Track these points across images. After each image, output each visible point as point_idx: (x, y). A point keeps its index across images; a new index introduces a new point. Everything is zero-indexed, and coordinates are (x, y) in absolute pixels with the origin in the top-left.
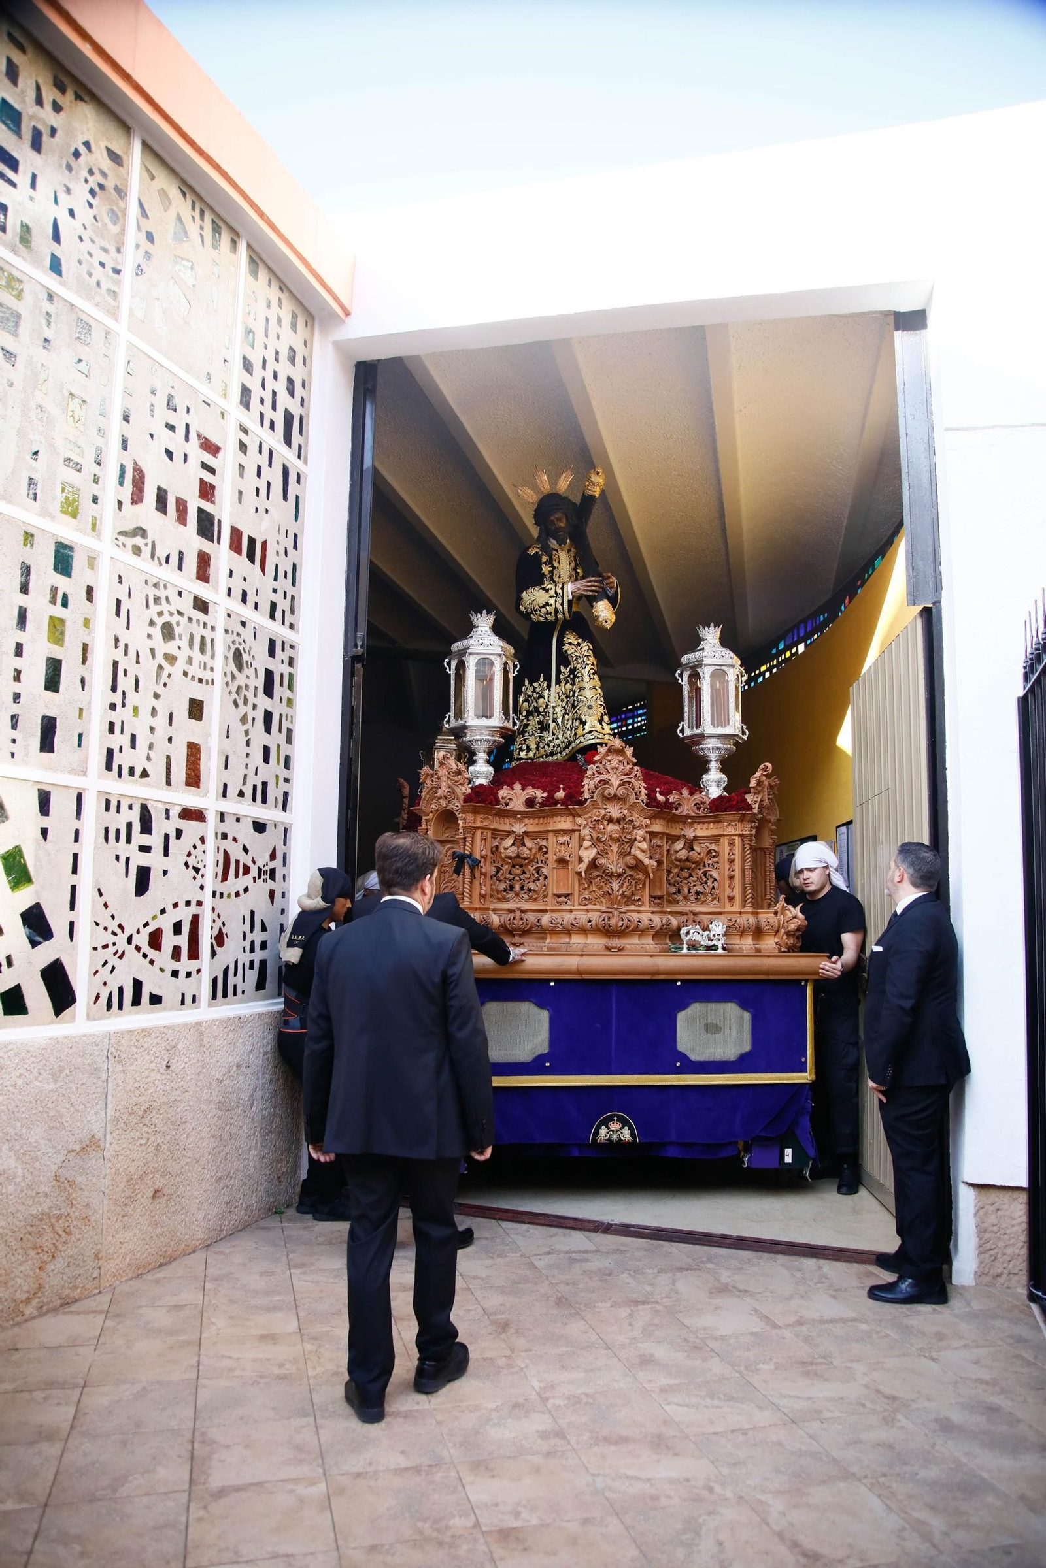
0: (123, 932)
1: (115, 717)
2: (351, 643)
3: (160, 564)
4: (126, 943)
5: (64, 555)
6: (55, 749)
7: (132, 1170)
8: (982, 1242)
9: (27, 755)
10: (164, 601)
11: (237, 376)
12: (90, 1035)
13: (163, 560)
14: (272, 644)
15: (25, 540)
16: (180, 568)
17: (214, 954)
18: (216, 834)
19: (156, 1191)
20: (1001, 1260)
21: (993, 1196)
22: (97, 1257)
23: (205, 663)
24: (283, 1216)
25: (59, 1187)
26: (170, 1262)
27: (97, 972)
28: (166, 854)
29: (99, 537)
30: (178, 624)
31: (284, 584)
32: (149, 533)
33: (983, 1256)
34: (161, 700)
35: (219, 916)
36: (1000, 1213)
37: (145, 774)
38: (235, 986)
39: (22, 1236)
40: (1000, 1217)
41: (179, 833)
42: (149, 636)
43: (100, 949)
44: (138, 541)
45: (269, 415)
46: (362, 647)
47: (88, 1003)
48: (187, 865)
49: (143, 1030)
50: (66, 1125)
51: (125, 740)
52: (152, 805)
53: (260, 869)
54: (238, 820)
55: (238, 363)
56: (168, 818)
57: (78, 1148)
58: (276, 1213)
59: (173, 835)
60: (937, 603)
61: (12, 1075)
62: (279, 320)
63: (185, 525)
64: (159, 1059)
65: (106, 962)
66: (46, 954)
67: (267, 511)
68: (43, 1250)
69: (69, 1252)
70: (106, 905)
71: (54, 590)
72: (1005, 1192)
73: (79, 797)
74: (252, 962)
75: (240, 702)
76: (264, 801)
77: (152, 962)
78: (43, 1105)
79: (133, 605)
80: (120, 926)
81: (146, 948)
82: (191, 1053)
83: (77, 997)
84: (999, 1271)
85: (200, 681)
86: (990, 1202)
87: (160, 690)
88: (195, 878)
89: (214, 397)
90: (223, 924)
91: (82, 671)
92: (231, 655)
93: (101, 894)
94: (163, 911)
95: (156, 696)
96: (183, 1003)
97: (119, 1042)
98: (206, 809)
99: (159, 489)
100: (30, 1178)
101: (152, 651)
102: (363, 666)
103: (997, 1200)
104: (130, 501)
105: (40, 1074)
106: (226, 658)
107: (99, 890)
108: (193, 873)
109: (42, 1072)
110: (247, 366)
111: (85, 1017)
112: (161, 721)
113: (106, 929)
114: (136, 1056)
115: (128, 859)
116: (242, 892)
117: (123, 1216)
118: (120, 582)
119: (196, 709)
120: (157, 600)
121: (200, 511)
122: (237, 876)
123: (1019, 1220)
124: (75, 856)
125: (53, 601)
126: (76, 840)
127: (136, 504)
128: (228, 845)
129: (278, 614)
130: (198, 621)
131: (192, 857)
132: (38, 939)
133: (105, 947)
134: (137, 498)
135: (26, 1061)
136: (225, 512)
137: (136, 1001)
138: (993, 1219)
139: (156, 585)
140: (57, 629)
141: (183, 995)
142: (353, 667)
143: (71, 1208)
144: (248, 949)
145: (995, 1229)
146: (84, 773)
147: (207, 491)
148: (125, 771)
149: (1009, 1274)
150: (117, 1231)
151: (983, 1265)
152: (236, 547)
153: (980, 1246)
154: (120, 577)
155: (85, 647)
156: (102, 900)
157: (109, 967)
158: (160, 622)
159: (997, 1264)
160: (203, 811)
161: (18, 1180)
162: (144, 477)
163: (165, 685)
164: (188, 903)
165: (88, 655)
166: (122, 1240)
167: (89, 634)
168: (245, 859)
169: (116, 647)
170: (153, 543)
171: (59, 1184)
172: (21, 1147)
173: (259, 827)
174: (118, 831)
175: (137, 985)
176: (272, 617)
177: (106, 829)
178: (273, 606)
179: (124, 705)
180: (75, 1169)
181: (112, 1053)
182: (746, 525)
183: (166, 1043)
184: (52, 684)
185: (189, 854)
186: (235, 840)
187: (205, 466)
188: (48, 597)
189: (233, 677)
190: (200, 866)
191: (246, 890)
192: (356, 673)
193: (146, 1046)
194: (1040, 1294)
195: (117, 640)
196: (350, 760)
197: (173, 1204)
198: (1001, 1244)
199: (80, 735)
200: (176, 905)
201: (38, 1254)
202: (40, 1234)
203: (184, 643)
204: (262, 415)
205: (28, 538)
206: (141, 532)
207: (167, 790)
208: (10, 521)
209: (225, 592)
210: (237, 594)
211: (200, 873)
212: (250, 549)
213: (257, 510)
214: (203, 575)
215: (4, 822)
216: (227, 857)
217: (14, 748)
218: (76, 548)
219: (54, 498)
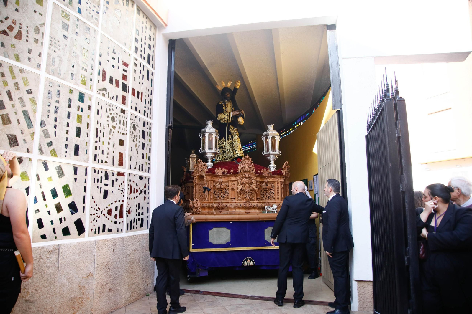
0: (100, 210)
1: (97, 145)
2: (168, 123)
3: (111, 99)
4: (101, 213)
5: (82, 96)
6: (79, 154)
7: (102, 283)
8: (360, 298)
9: (70, 156)
10: (112, 110)
11: (134, 44)
12: (90, 241)
13: (112, 98)
14: (144, 123)
15: (70, 92)
16: (117, 100)
17: (127, 216)
18: (128, 180)
19: (110, 289)
20: (365, 303)
21: (363, 284)
22: (91, 310)
23: (124, 129)
24: (149, 296)
25: (80, 288)
26: (114, 311)
27: (92, 222)
28: (113, 186)
29: (92, 91)
30: (116, 117)
31: (148, 105)
32: (107, 90)
33: (360, 302)
34: (111, 140)
35: (129, 205)
36: (365, 289)
37: (106, 162)
38: (134, 226)
39: (68, 304)
40: (365, 290)
41: (117, 180)
42: (107, 121)
43: (92, 215)
44: (104, 92)
45: (143, 55)
46: (171, 124)
47: (89, 232)
48: (119, 189)
49: (106, 240)
50: (82, 269)
51: (100, 152)
52: (108, 171)
53: (141, 191)
54: (134, 176)
55: (134, 40)
56: (113, 175)
57: (86, 276)
58: (147, 295)
59: (115, 180)
60: (341, 109)
61: (65, 254)
62: (146, 27)
63: (118, 87)
64: (111, 249)
65: (94, 219)
66: (76, 217)
67: (143, 83)
68: (75, 308)
69: (83, 309)
70: (94, 202)
71: (79, 107)
72: (366, 283)
73: (86, 169)
74: (139, 219)
75: (135, 140)
76: (142, 170)
77: (108, 219)
78: (75, 263)
79: (103, 111)
80: (99, 208)
81: (107, 215)
82: (120, 247)
83: (86, 229)
84: (365, 306)
85: (123, 134)
86: (362, 285)
87: (111, 137)
88: (121, 193)
89: (127, 50)
90: (130, 207)
91: (87, 131)
93: (93, 198)
94: (112, 204)
95: (110, 138)
96: (118, 231)
97: (99, 243)
99: (110, 77)
100: (71, 286)
101: (108, 125)
102: (172, 130)
103: (364, 285)
104: (101, 80)
105: (74, 253)
106: (131, 127)
107: (92, 197)
108: (121, 192)
109: (75, 253)
110: (137, 41)
111: (88, 236)
112: (111, 146)
113: (94, 209)
114: (104, 248)
115: (101, 188)
116: (136, 198)
117: (100, 297)
118: (99, 104)
119: (122, 143)
120: (110, 110)
121: (123, 83)
122: (134, 193)
123: (370, 291)
124: (85, 187)
125: (78, 110)
126: (85, 182)
127: (104, 81)
128: (131, 183)
129: (146, 114)
130: (122, 116)
131: (121, 187)
132: (74, 212)
133: (94, 214)
134: (104, 79)
135: (70, 249)
136: (130, 84)
137: (104, 231)
138: (363, 291)
139: (109, 105)
140: (80, 119)
141: (118, 229)
142: (169, 130)
143: (84, 295)
144: (138, 215)
145: (363, 294)
146: (88, 162)
147: (125, 77)
148: (100, 161)
149: (368, 307)
150: (98, 302)
151: (360, 305)
152: (133, 94)
153: (359, 299)
154: (99, 103)
155: (88, 124)
156: (93, 200)
157: (95, 220)
158: (111, 116)
159: (364, 304)
160: (124, 173)
161: (67, 286)
162: (106, 73)
163: (112, 135)
164: (119, 201)
165: (89, 126)
166: (99, 305)
167: (89, 120)
168: (137, 188)
169: (98, 124)
170: (109, 93)
171: (80, 287)
172: (68, 276)
173: (141, 178)
174: (98, 179)
175: (104, 226)
176: (144, 115)
177: (95, 179)
178: (145, 112)
179: (100, 141)
180: (85, 283)
181: (96, 247)
182: (285, 87)
183: (113, 244)
184: (78, 135)
185: (120, 186)
186: (133, 182)
187: (124, 70)
188: (77, 109)
189: (133, 133)
190: (123, 190)
191: (137, 197)
192: (169, 132)
193: (107, 244)
194: (377, 313)
195: (98, 122)
196: (168, 158)
197: (115, 293)
198: (365, 298)
199: (87, 150)
200: (116, 202)
201: (73, 309)
202: (74, 303)
203: (118, 123)
204: (141, 55)
205: (71, 91)
206: (105, 89)
207: (113, 167)
208: (65, 86)
209: (130, 107)
210: (134, 108)
211: (123, 192)
212: (138, 95)
213: (140, 83)
214: (124, 102)
215: (63, 176)
216: (131, 186)
217: (66, 154)
218: (85, 94)
219: (79, 79)
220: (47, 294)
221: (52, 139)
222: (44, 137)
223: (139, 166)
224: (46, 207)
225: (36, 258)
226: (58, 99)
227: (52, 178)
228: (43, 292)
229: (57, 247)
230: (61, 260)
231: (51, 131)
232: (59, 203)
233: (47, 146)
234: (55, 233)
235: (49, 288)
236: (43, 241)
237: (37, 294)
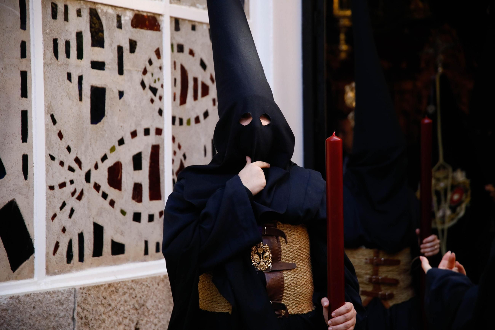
0: (80, 167)
4: (84, 181)
12: (54, 292)
18: (172, 46)
27: (55, 216)
28: (121, 72)
35: (179, 147)
43: (57, 188)
47: (47, 254)
48: (143, 84)
49: (110, 285)
52: (102, 10)
54: (194, 28)
56: (120, 26)
59: (126, 47)
64: (127, 320)
65: (64, 204)
70: (60, 135)
77: (112, 203)
80: (77, 161)
81: (105, 187)
82: (160, 313)
83: (36, 246)
88: (152, 101)
90: (184, 156)
93: (54, 122)
94: (121, 142)
96: (146, 252)
97: (85, 299)
98: (160, 15)
107: (52, 116)
108: (150, 94)
111: (44, 271)
113: (62, 164)
114: (104, 316)
115: (80, 78)
116: (201, 118)
122: (196, 98)
124: (24, 75)
126: (24, 55)
131: (149, 75)
133: (62, 185)
137: (98, 251)
141: (146, 242)
156: (55, 129)
157: (67, 209)
160: (157, 17)
164: (147, 132)
174: (68, 44)
175: (98, 230)
177: (55, 41)
181: (78, 313)
183: (134, 301)
185: (145, 72)
186: (191, 53)
190: (157, 85)
191: (206, 114)
193: (113, 305)
200: (134, 134)
211: (158, 95)
216: (184, 73)
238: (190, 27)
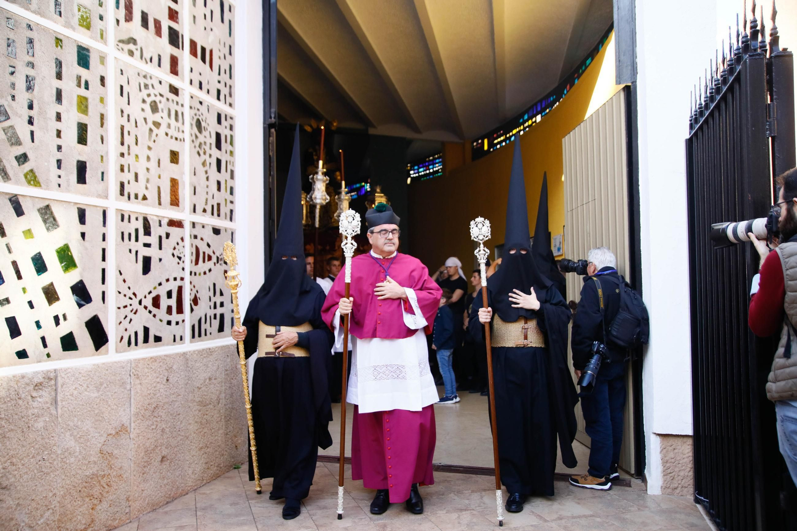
0: (136, 297)
1: (123, 161)
2: (268, 116)
3: (147, 63)
4: (138, 304)
5: (83, 54)
6: (87, 182)
7: (148, 444)
8: (665, 468)
9: (69, 186)
10: (150, 87)
12: (119, 362)
13: (149, 60)
14: (219, 116)
15: (56, 43)
16: (159, 66)
17: (192, 310)
18: (191, 236)
19: (163, 457)
20: (677, 479)
21: (671, 441)
22: (128, 500)
23: (179, 128)
24: (239, 469)
25: (103, 457)
26: (173, 501)
27: (121, 322)
28: (160, 248)
29: (105, 43)
30: (160, 102)
31: (225, 77)
32: (138, 42)
33: (666, 477)
34: (152, 151)
35: (194, 287)
36: (676, 451)
37: (145, 198)
38: (206, 330)
39: (80, 489)
40: (676, 453)
41: (168, 235)
42: (143, 110)
43: (122, 308)
44: (131, 46)
46: (275, 118)
47: (116, 342)
48: (173, 255)
49: (151, 358)
50: (106, 418)
51: (131, 177)
52: (150, 218)
53: (218, 258)
54: (203, 227)
56: (160, 225)
57: (113, 432)
58: (235, 468)
59: (164, 236)
60: (634, 83)
61: (70, 388)
63: (161, 37)
64: (162, 376)
65: (126, 316)
66: (89, 311)
67: (212, 30)
68: (94, 498)
69: (111, 498)
70: (124, 281)
71: (79, 78)
72: (679, 439)
73: (104, 213)
74: (215, 315)
75: (202, 153)
76: (219, 215)
77: (154, 316)
78: (91, 406)
79: (131, 89)
80: (134, 294)
81: (150, 307)
82: (181, 372)
83: (109, 338)
84: (676, 485)
85: (176, 139)
86: (669, 444)
87: (151, 144)
88: (178, 263)
90: (197, 292)
91: (100, 131)
92: (194, 123)
93: (121, 274)
94: (160, 284)
95: (150, 148)
96: (174, 341)
97: (137, 365)
98: (183, 220)
99: (143, 12)
100: (84, 452)
101: (145, 119)
102: (275, 130)
103: (674, 443)
104: (124, 20)
105: (88, 387)
106: (192, 125)
107: (120, 271)
108: (178, 260)
109: (89, 386)
111: (114, 351)
112: (153, 164)
113: (125, 296)
114: (148, 374)
115: (137, 252)
116: (207, 272)
117: (143, 474)
118: (122, 74)
119: (174, 157)
120: (146, 86)
121: (170, 28)
122: (204, 262)
123: (687, 455)
124: (104, 250)
125: (79, 85)
126: (104, 240)
127: (128, 21)
128: (198, 242)
129: (222, 97)
130: (173, 101)
131: (177, 250)
132: (83, 303)
133: (125, 307)
134: (129, 18)
135: (79, 379)
136: (186, 30)
137: (146, 340)
138: (671, 455)
139: (145, 77)
140: (83, 105)
141: (174, 336)
142: (270, 131)
143: (111, 470)
144: (212, 307)
145: (673, 460)
146: (106, 197)
147: (173, 15)
148: (132, 197)
149: (682, 487)
150: (140, 483)
151: (666, 482)
152: (193, 52)
153: (664, 471)
154: (122, 71)
155: (102, 117)
156: (122, 278)
157: (128, 319)
158: (149, 100)
159: (675, 481)
160: (182, 221)
161: (77, 454)
162: (132, 4)
163: (154, 141)
164: (175, 279)
165: (105, 121)
166: (143, 489)
167: (104, 107)
168: (209, 251)
169: (122, 116)
170: (141, 49)
171: (103, 455)
172: (78, 433)
173: (216, 231)
174: (130, 234)
175: (146, 330)
176: (218, 99)
177: (123, 233)
178: (219, 92)
179: (129, 154)
180: (113, 445)
181: (133, 373)
183: (166, 366)
184: (82, 139)
185: (175, 249)
186: (202, 239)
188: (75, 82)
189: (197, 137)
190: (182, 256)
191: (210, 270)
192: (271, 135)
193: (153, 368)
194: (703, 498)
195: (122, 111)
196: (270, 189)
197: (173, 465)
198: (677, 469)
199: (103, 173)
200: (168, 280)
201: (91, 500)
202: (92, 487)
203: (165, 115)
205: (59, 42)
206: (133, 41)
207: (159, 208)
208: (45, 30)
209: (189, 82)
210: (197, 84)
211: (182, 260)
212: (202, 54)
213: (205, 29)
214: (174, 70)
215: (56, 228)
216: (197, 249)
217: (60, 181)
218: (91, 50)
219: (73, 15)
220: (36, 471)
221: (26, 147)
222: (8, 144)
223: (213, 206)
224: (24, 292)
225: (9, 399)
226: (31, 59)
227: (33, 231)
228: (26, 467)
229: (52, 375)
230: (62, 401)
231: (23, 131)
232: (52, 284)
233: (15, 163)
234: (45, 346)
235: (39, 458)
236: (21, 364)
237: (16, 472)
238: (201, 226)
